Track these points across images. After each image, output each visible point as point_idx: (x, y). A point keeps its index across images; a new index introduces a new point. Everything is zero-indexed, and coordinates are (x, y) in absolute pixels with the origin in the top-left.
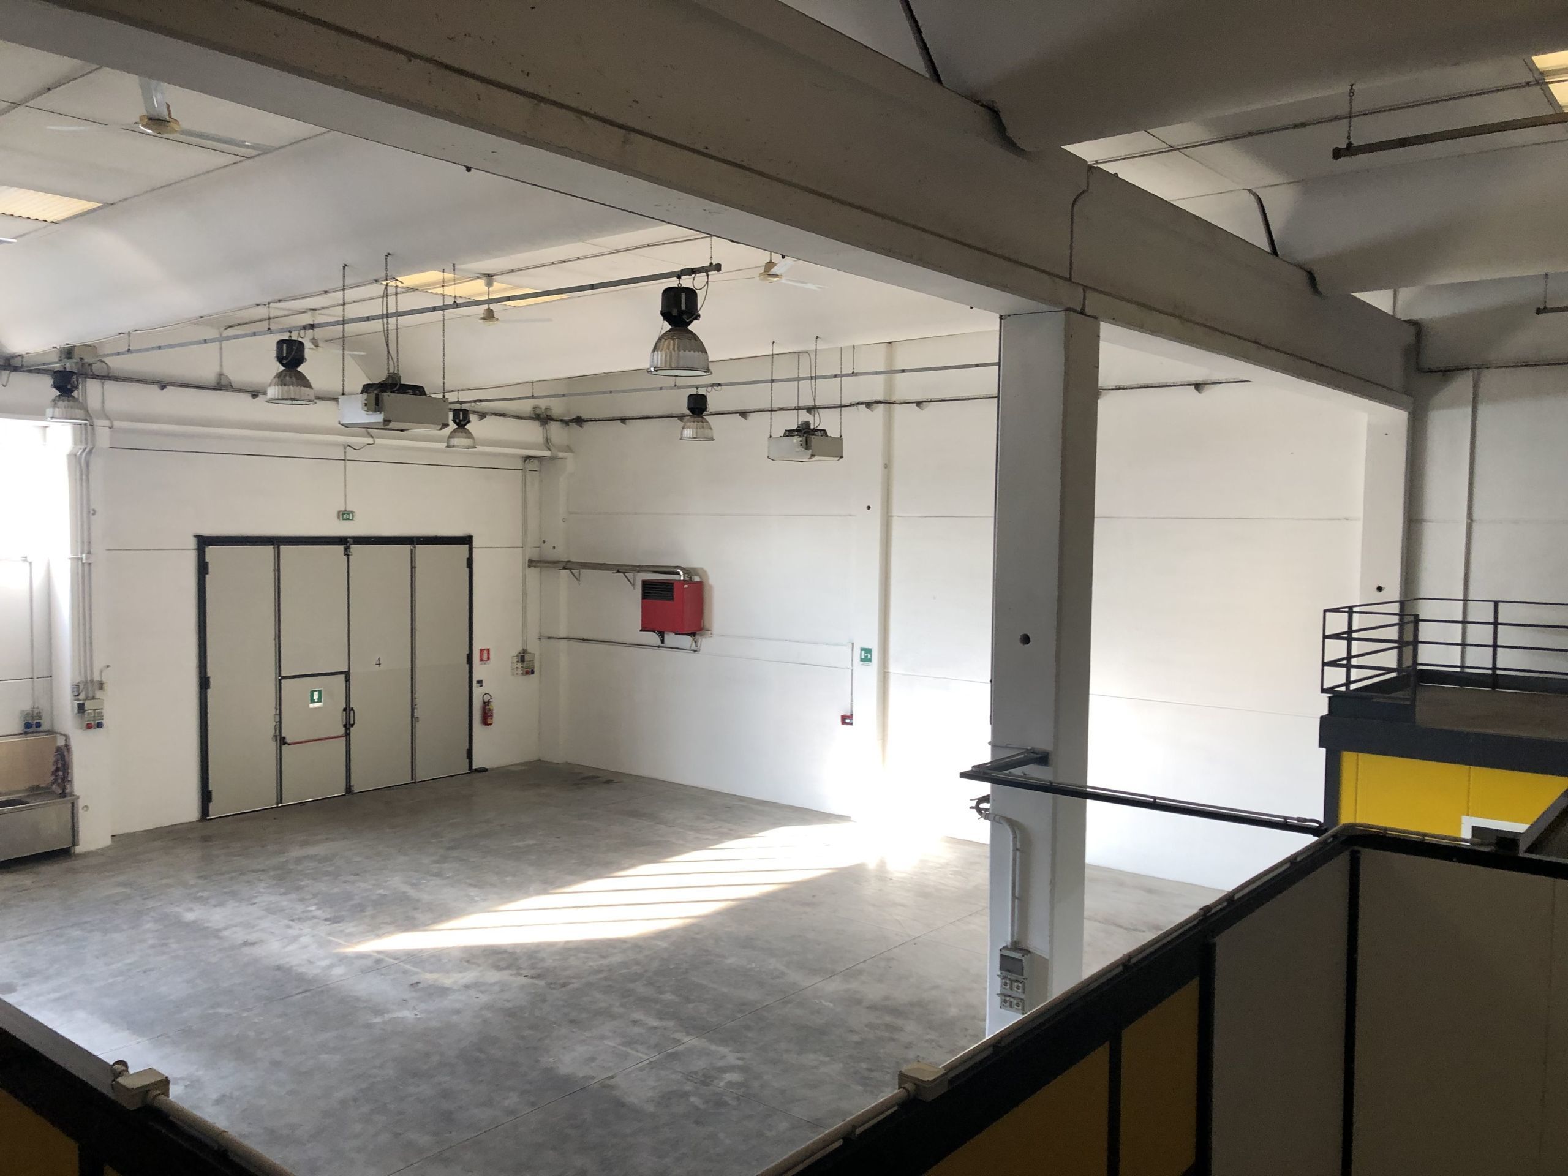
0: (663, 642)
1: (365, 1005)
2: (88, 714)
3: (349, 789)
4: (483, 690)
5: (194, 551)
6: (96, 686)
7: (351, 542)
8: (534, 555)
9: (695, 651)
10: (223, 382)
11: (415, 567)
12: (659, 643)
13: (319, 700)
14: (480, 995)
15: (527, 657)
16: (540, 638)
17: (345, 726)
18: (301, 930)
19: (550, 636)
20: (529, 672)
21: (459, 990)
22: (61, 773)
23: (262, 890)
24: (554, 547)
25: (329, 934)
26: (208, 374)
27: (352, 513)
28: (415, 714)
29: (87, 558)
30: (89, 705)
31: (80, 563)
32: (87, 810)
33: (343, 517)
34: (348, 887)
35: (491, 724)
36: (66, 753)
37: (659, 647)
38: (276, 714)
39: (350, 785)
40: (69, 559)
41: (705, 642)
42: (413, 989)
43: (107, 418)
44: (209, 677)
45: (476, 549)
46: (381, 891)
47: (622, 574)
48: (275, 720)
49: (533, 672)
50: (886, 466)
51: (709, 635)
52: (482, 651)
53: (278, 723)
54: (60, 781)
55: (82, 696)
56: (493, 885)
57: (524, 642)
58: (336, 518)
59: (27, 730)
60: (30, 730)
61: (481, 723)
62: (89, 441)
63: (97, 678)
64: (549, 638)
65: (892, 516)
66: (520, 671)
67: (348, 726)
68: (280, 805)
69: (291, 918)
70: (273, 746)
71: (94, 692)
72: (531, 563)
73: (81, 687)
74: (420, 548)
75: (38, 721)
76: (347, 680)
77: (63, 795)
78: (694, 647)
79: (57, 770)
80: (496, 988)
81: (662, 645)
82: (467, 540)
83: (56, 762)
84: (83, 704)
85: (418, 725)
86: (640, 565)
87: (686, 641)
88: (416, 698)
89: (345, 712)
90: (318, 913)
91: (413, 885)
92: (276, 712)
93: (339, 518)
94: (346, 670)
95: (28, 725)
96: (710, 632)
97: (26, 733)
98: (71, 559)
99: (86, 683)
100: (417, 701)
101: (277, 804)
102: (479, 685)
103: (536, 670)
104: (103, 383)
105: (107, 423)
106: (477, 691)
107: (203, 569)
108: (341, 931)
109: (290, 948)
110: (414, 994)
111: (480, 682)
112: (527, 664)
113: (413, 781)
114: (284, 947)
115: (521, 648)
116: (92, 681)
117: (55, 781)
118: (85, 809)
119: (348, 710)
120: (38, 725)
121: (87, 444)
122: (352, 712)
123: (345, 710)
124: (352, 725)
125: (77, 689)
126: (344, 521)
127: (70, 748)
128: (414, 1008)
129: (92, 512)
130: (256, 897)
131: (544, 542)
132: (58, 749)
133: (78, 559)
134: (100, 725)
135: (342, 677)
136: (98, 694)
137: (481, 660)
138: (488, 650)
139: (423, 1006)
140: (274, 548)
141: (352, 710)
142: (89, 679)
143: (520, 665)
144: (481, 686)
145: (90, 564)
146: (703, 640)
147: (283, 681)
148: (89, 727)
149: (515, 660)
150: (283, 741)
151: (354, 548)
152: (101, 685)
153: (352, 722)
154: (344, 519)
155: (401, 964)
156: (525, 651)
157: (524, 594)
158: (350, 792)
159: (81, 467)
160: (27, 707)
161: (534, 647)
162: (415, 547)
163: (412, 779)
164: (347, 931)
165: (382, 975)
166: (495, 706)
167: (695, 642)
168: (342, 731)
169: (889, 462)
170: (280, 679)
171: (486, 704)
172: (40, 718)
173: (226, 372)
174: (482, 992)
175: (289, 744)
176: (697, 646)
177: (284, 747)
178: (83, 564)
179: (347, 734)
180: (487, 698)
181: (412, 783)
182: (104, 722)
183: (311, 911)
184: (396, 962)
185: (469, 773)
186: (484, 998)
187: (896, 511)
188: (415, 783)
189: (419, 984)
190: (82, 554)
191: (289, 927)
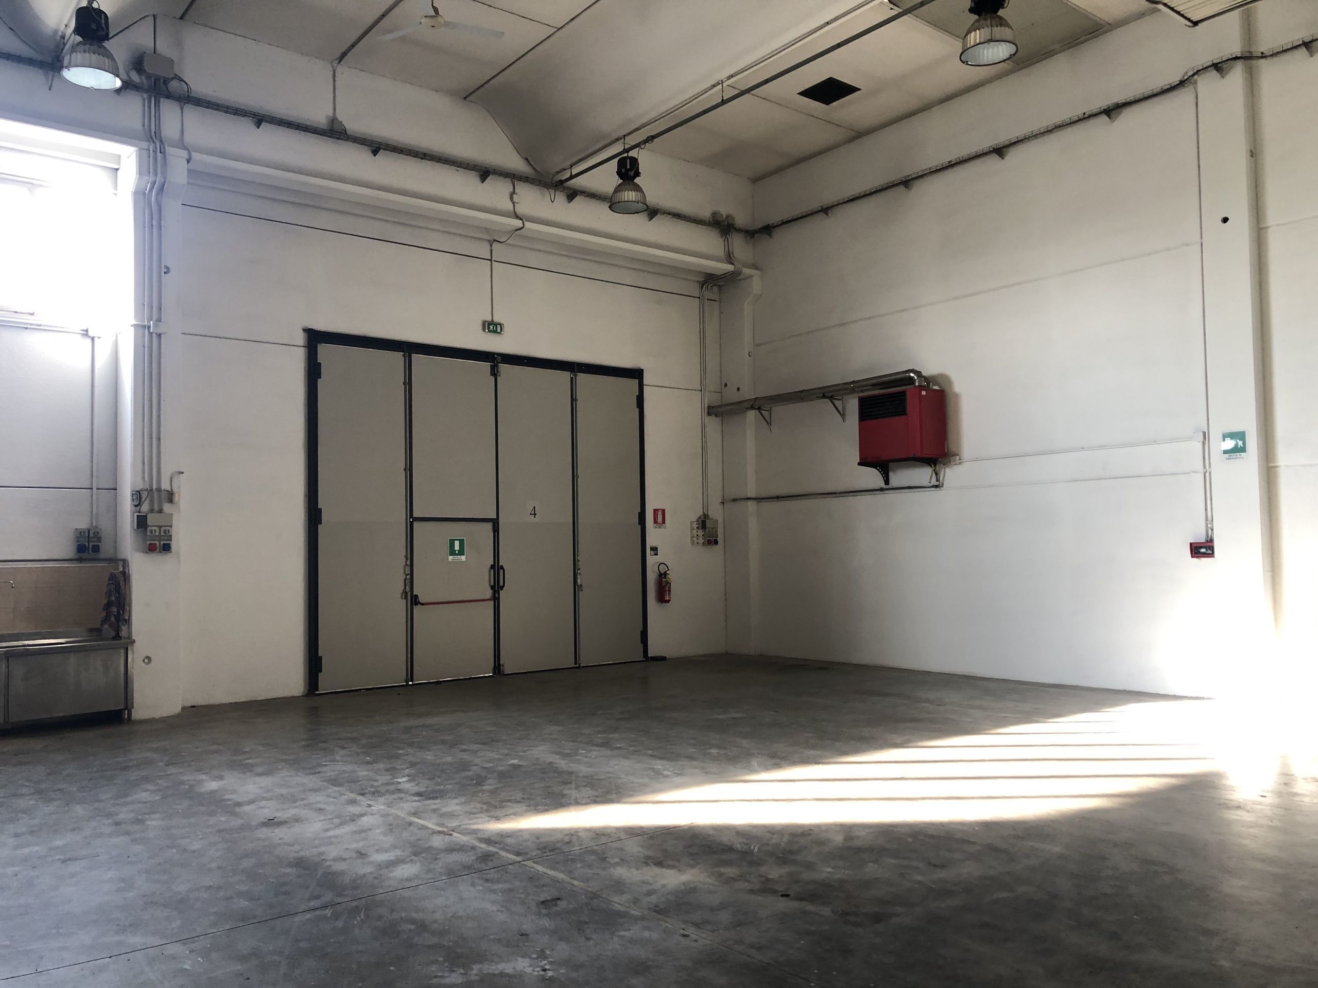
0: (887, 482)
1: (434, 940)
2: (151, 532)
3: (498, 668)
4: (659, 558)
5: (303, 348)
6: (164, 495)
7: (499, 360)
8: (716, 400)
9: (936, 486)
10: (336, 127)
11: (576, 400)
12: (883, 485)
13: (461, 552)
14: (691, 930)
15: (709, 524)
16: (723, 503)
17: (492, 588)
18: (370, 806)
19: (735, 497)
20: (712, 541)
21: (643, 918)
22: (114, 609)
23: (338, 758)
24: (738, 389)
25: (415, 814)
26: (319, 116)
27: (500, 325)
28: (579, 581)
29: (156, 326)
30: (152, 519)
31: (147, 331)
32: (148, 663)
33: (489, 328)
34: (465, 756)
35: (668, 601)
36: (122, 583)
37: (882, 490)
38: (406, 564)
39: (499, 664)
40: (132, 326)
41: (950, 474)
42: (544, 911)
43: (185, 148)
44: (321, 510)
45: (648, 387)
46: (515, 762)
47: (828, 400)
48: (405, 572)
49: (716, 542)
50: (1252, 154)
51: (958, 462)
52: (656, 511)
53: (408, 577)
54: (113, 619)
55: (145, 508)
56: (691, 758)
57: (705, 506)
58: (481, 327)
59: (81, 555)
60: (85, 555)
61: (658, 602)
62: (159, 171)
63: (165, 486)
64: (734, 500)
65: (1267, 228)
66: (701, 540)
67: (497, 588)
68: (411, 683)
69: (362, 792)
70: (401, 606)
71: (160, 504)
72: (712, 411)
73: (145, 494)
74: (581, 377)
75: (95, 544)
76: (496, 530)
77: (117, 637)
78: (934, 482)
79: (109, 605)
80: (724, 917)
81: (887, 487)
82: (636, 374)
83: (109, 594)
84: (146, 517)
85: (582, 595)
86: (854, 381)
87: (923, 475)
88: (578, 561)
89: (492, 571)
90: (408, 786)
91: (565, 756)
92: (406, 563)
93: (484, 330)
94: (495, 517)
95: (81, 549)
96: (958, 457)
97: (80, 560)
98: (135, 326)
99: (150, 491)
100: (580, 564)
101: (407, 681)
102: (653, 552)
103: (720, 539)
104: (182, 109)
105: (184, 154)
106: (651, 560)
107: (313, 372)
108: (434, 811)
109: (337, 832)
110: (546, 923)
111: (655, 549)
112: (709, 531)
113: (577, 666)
114: (327, 830)
115: (701, 513)
116: (159, 490)
117: (106, 620)
118: (146, 661)
119: (497, 568)
120: (96, 549)
121: (156, 175)
122: (501, 571)
123: (492, 567)
124: (502, 588)
125: (138, 497)
126: (490, 334)
127: (129, 577)
128: (542, 955)
129: (164, 270)
130: (326, 765)
131: (726, 385)
132: (112, 577)
133: (144, 327)
134: (167, 548)
135: (489, 526)
136: (167, 507)
137: (655, 522)
138: (663, 511)
139: (562, 950)
140: (404, 355)
141: (502, 568)
142: (154, 487)
143: (701, 533)
144: (657, 554)
145: (159, 335)
146: (947, 470)
147: (415, 524)
148: (152, 549)
149: (695, 526)
150: (414, 601)
151: (504, 368)
152: (170, 497)
153: (501, 584)
154: (490, 331)
155: (529, 863)
156: (706, 516)
157: (704, 448)
158: (499, 673)
159: (150, 206)
160: (83, 524)
161: (716, 513)
162: (576, 376)
163: (576, 664)
164: (444, 810)
165: (487, 880)
166: (673, 577)
167: (936, 474)
168: (489, 594)
169: (1255, 148)
170: (412, 520)
171: (662, 576)
172: (99, 539)
173: (340, 117)
174: (697, 925)
175: (422, 604)
176: (937, 480)
177: (417, 609)
178: (151, 334)
179: (496, 599)
180: (663, 569)
181: (576, 668)
182: (174, 545)
183: (400, 783)
184: (519, 859)
185: (644, 661)
186: (700, 940)
187: (1272, 218)
188: (579, 667)
189: (559, 902)
190: (149, 322)
191: (353, 802)
